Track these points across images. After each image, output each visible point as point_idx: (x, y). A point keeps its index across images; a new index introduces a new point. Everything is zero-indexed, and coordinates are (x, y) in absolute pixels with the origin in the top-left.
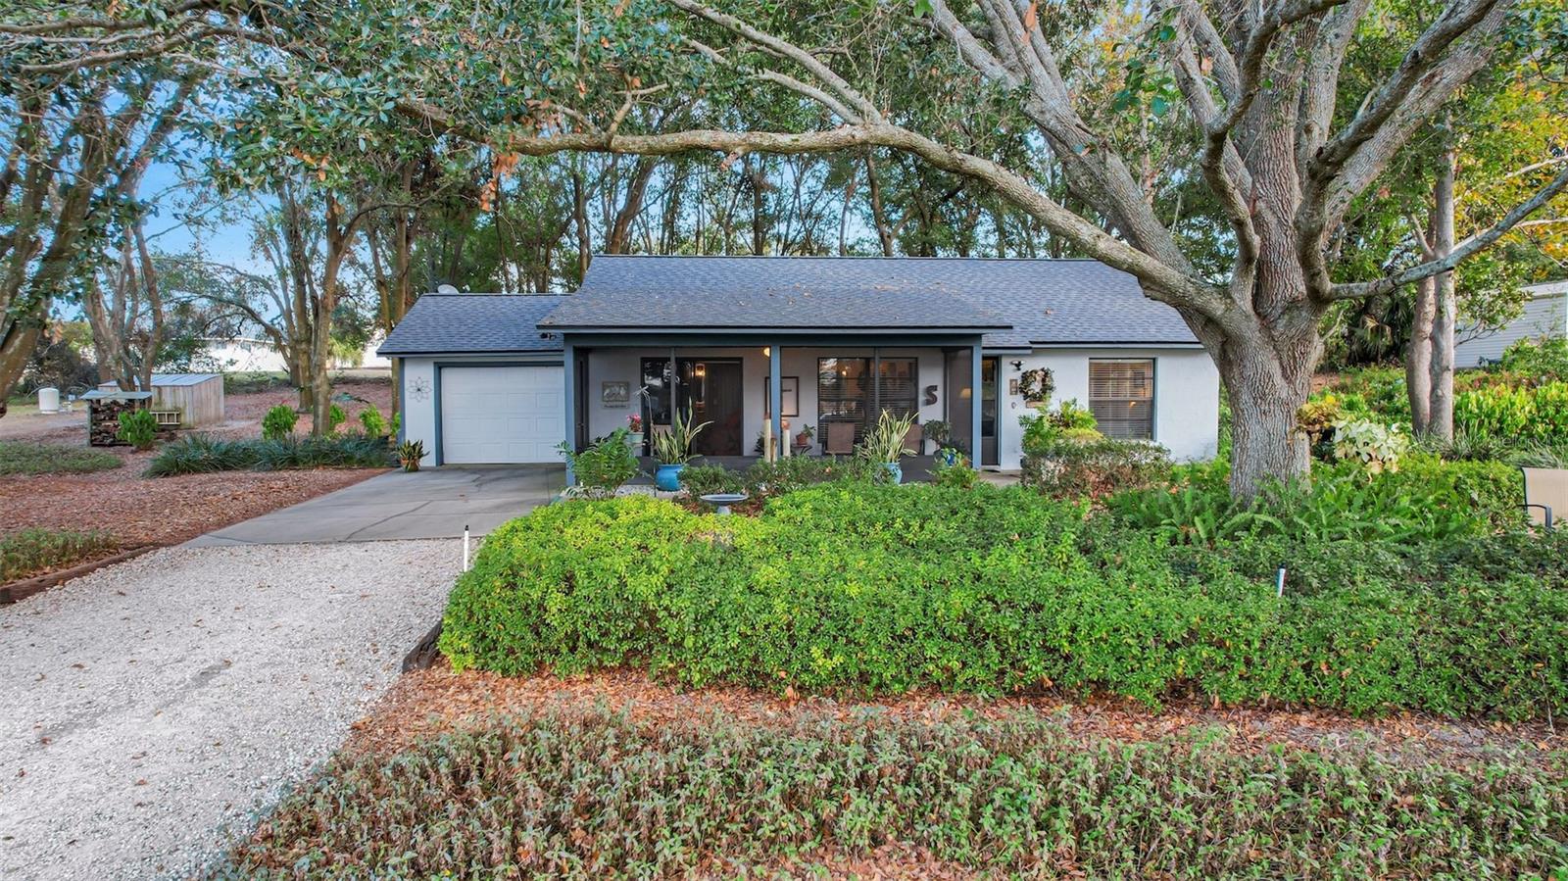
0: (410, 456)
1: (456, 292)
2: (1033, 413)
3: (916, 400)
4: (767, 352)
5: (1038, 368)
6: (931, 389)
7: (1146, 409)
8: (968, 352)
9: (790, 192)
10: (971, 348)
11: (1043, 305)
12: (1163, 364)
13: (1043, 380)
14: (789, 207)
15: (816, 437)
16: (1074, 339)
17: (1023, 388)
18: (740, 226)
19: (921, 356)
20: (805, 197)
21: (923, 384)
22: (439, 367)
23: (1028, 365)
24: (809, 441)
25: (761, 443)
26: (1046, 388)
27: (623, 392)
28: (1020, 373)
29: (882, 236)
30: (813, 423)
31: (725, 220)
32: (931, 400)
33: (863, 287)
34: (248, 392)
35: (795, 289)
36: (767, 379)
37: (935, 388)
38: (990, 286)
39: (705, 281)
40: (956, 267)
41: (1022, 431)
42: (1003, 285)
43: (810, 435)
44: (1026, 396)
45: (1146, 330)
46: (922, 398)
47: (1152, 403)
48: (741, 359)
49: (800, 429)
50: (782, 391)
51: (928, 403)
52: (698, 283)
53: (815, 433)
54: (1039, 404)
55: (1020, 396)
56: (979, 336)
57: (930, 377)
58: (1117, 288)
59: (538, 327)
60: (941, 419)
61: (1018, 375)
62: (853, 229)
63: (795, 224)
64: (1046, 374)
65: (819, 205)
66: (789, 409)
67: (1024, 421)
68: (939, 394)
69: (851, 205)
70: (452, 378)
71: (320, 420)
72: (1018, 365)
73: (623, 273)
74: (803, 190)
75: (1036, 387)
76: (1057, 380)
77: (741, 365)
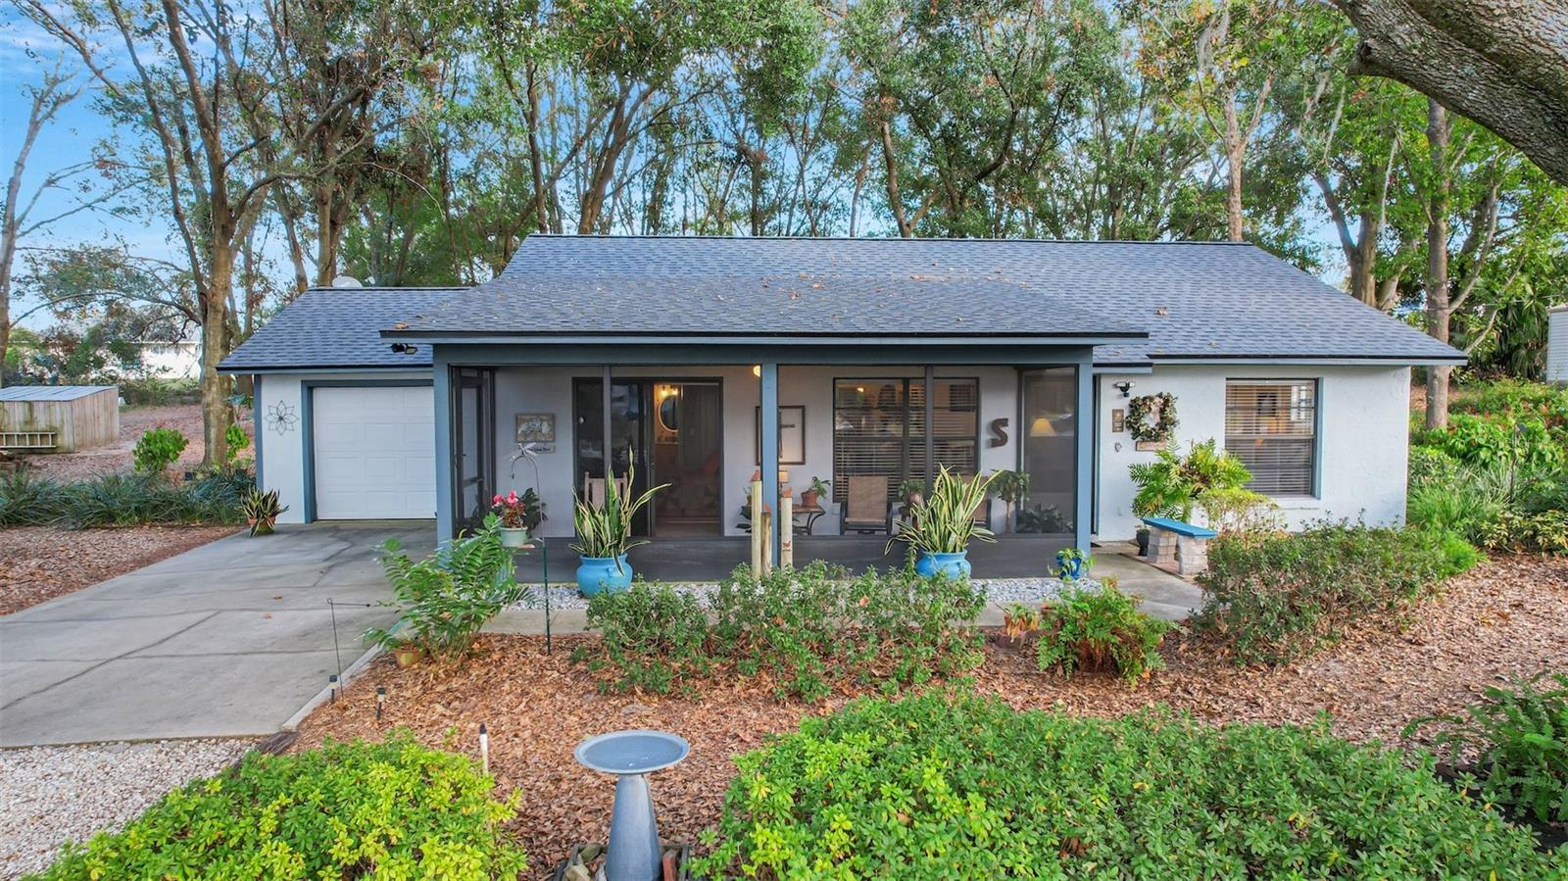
0: (259, 513)
1: (359, 285)
2: (1149, 457)
3: (976, 439)
4: (757, 370)
5: (1153, 393)
6: (998, 425)
7: (1305, 451)
8: (1071, 371)
9: (793, 179)
10: (1077, 367)
11: (1150, 302)
12: (1330, 387)
13: (1162, 411)
14: (791, 195)
15: (829, 495)
16: (1209, 351)
17: (1132, 421)
18: (735, 217)
19: (984, 376)
20: (810, 184)
21: (987, 417)
22: (309, 388)
23: (1140, 389)
24: (820, 500)
25: (747, 512)
26: (1166, 424)
27: (545, 428)
28: (1127, 401)
29: (900, 225)
30: (827, 473)
31: (717, 207)
32: (999, 441)
33: (894, 277)
34: (183, 403)
35: (801, 279)
36: (758, 409)
37: (1004, 422)
38: (1070, 276)
39: (673, 268)
40: (1017, 251)
41: (1134, 490)
42: (1086, 275)
43: (822, 492)
44: (1136, 433)
45: (1307, 339)
46: (985, 437)
47: (1313, 443)
48: (720, 380)
49: (806, 484)
50: (780, 426)
51: (994, 444)
52: (665, 271)
53: (829, 489)
54: (1159, 446)
55: (1127, 434)
56: (1089, 347)
57: (998, 406)
58: (1242, 280)
59: (384, 334)
60: (1013, 469)
61: (1124, 404)
62: (864, 221)
63: (798, 214)
64: (1166, 402)
65: (826, 193)
66: (791, 453)
67: (1138, 473)
68: (1010, 430)
69: (862, 193)
70: (327, 401)
71: (213, 446)
72: (1125, 390)
73: (562, 258)
74: (807, 176)
75: (1150, 421)
76: (1180, 411)
77: (721, 388)
